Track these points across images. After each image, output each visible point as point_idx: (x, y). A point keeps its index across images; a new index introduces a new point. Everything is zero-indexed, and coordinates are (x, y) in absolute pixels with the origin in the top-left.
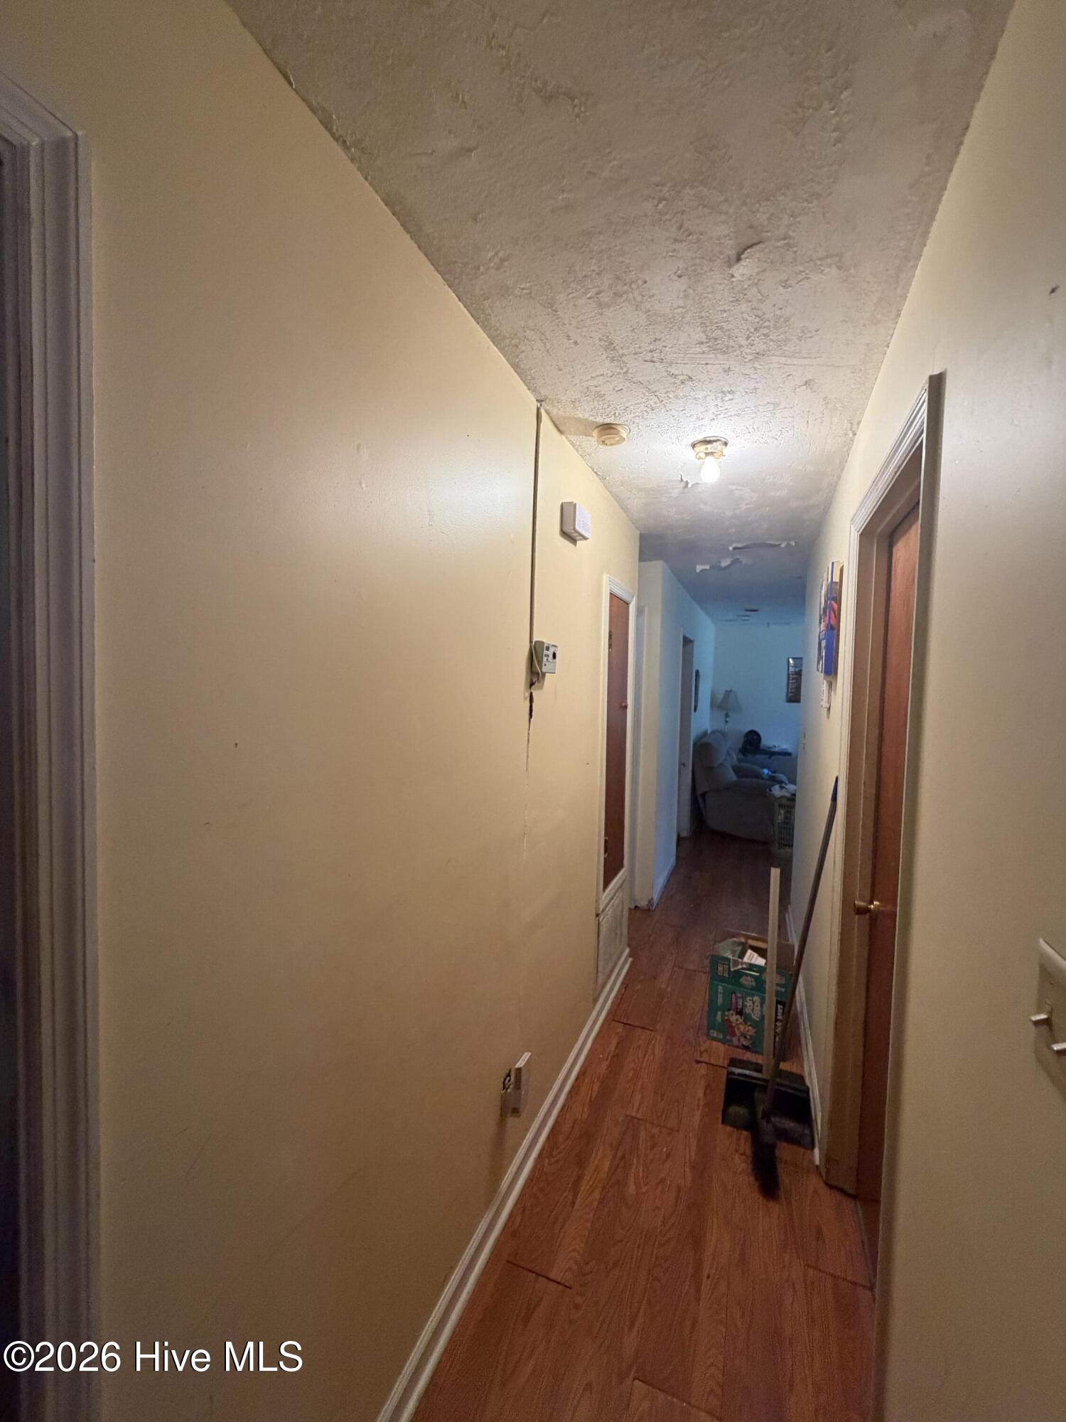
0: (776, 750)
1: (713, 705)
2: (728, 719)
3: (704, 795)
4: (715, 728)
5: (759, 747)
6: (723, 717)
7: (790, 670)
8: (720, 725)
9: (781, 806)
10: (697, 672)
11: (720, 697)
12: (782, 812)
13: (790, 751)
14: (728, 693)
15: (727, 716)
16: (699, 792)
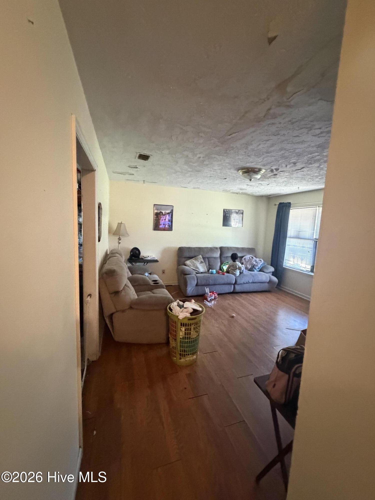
0: (149, 259)
1: (110, 232)
2: (120, 241)
3: (111, 316)
4: (112, 248)
5: (139, 257)
6: (117, 240)
7: (155, 212)
8: (115, 245)
9: (182, 325)
10: (100, 205)
11: (115, 227)
12: (183, 329)
13: (156, 259)
14: (120, 224)
15: (120, 239)
16: (107, 313)
